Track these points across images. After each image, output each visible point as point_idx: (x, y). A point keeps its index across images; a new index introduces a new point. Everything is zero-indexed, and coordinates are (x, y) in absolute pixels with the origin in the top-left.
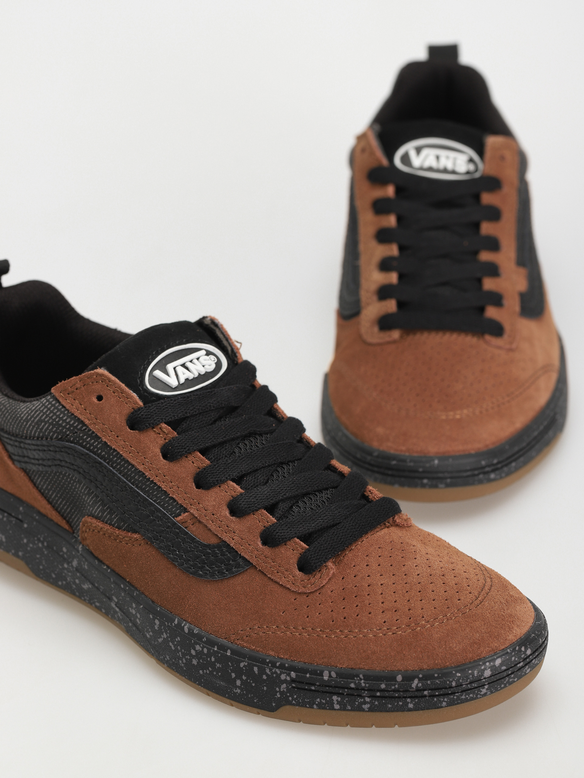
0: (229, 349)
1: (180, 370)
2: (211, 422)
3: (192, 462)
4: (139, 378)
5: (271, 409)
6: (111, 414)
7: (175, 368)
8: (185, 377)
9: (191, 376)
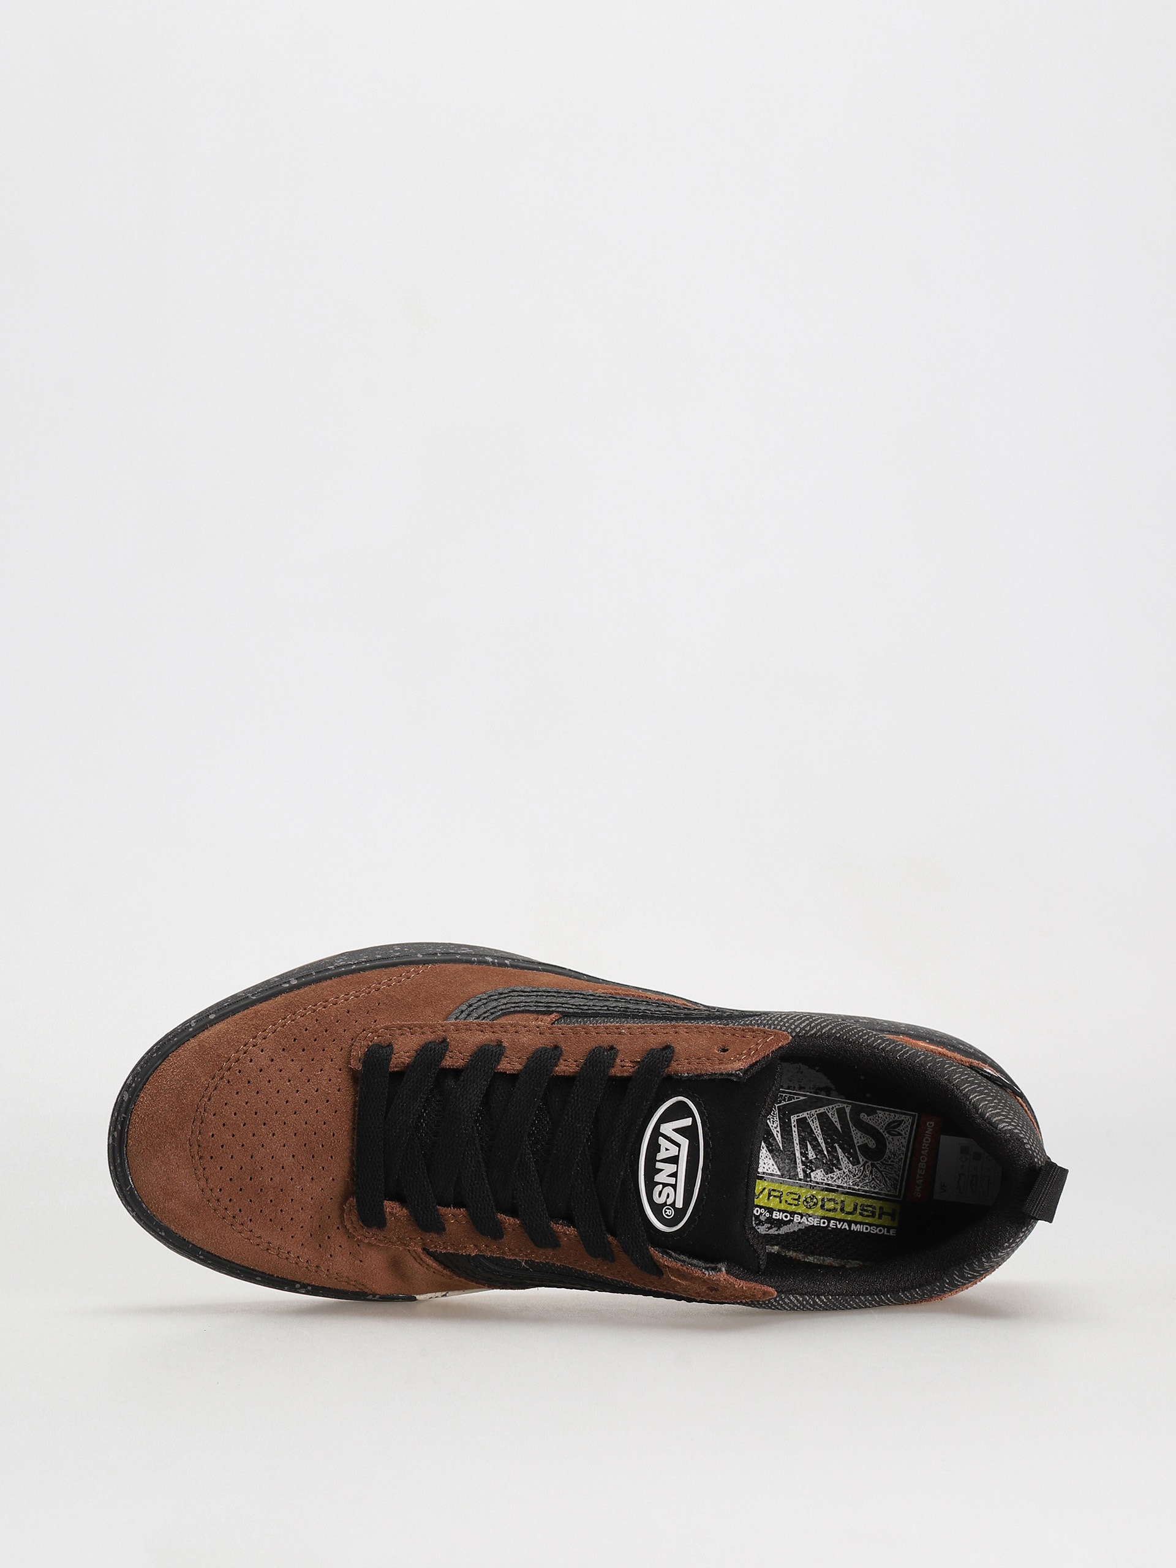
0: (675, 1253)
1: (673, 1151)
7: (679, 1145)
8: (663, 1149)
9: (660, 1156)
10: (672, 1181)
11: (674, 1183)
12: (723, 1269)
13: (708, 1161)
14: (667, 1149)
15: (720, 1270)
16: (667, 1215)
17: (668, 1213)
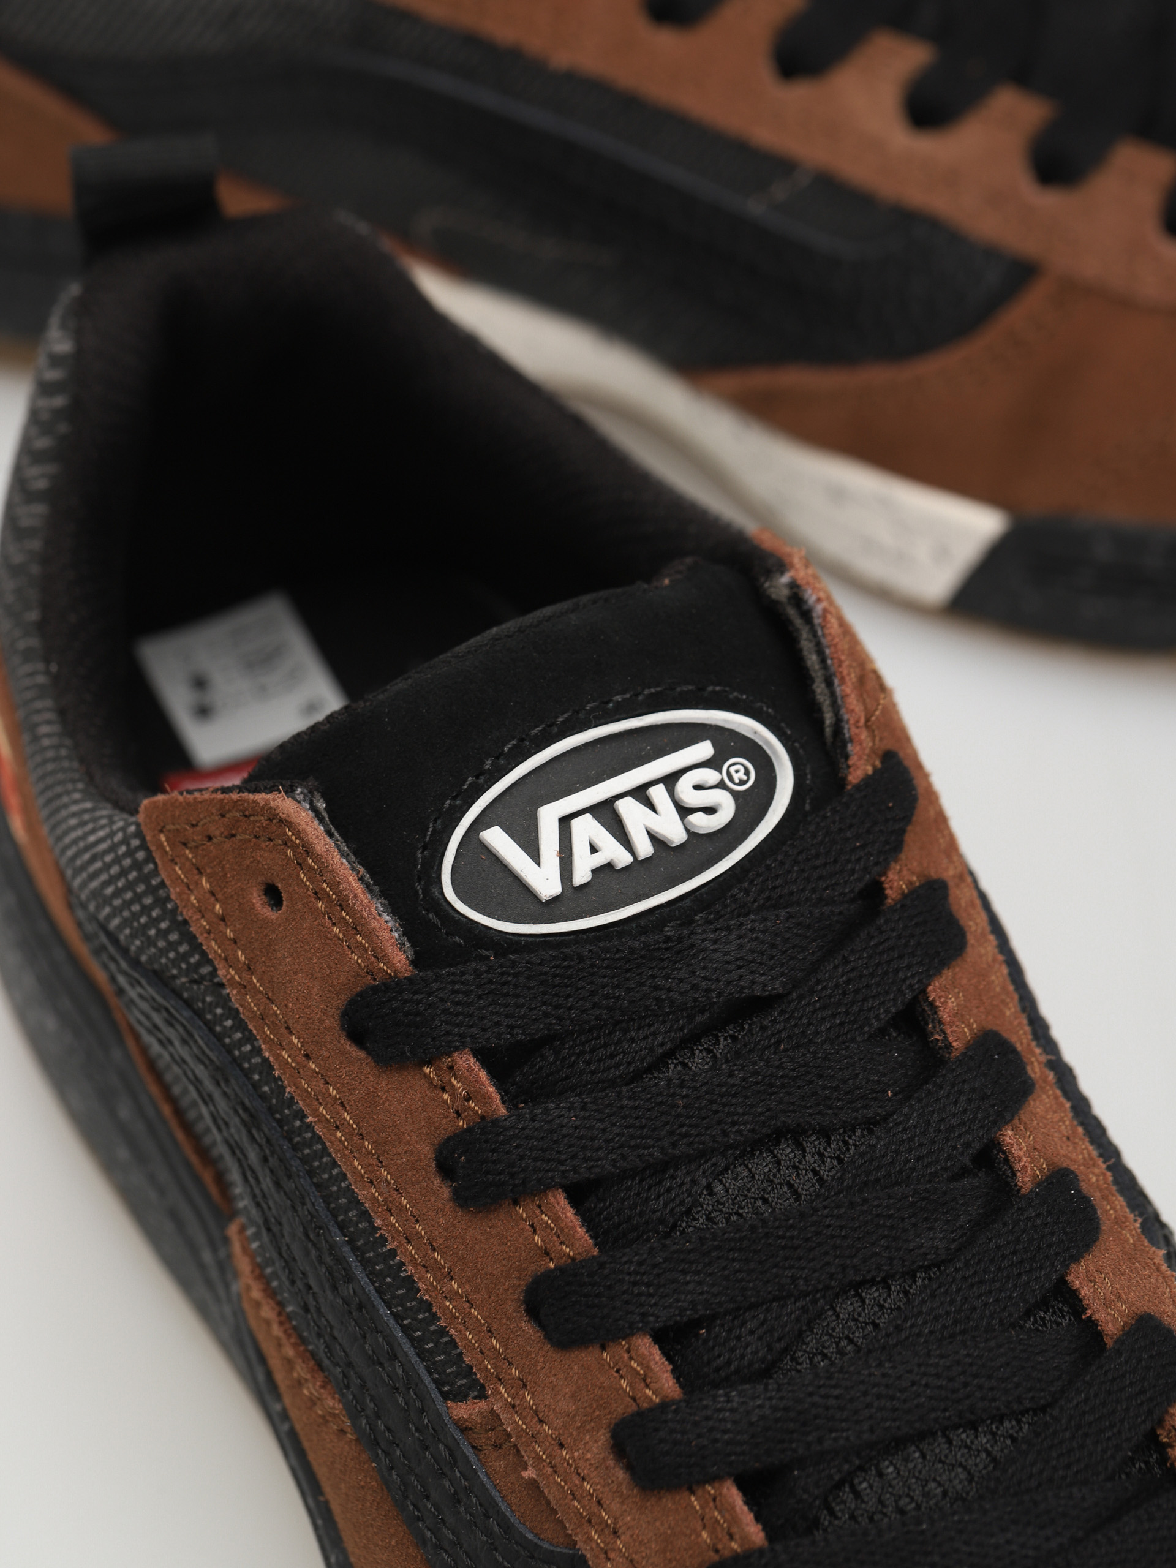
0: (829, 718)
1: (586, 829)
2: (649, 1059)
3: (532, 1226)
4: (425, 848)
5: (915, 999)
6: (296, 973)
7: (565, 822)
8: (599, 860)
9: (623, 858)
10: (658, 793)
11: (661, 787)
12: (785, 579)
13: (555, 730)
14: (594, 849)
15: (794, 586)
16: (747, 773)
17: (741, 775)
